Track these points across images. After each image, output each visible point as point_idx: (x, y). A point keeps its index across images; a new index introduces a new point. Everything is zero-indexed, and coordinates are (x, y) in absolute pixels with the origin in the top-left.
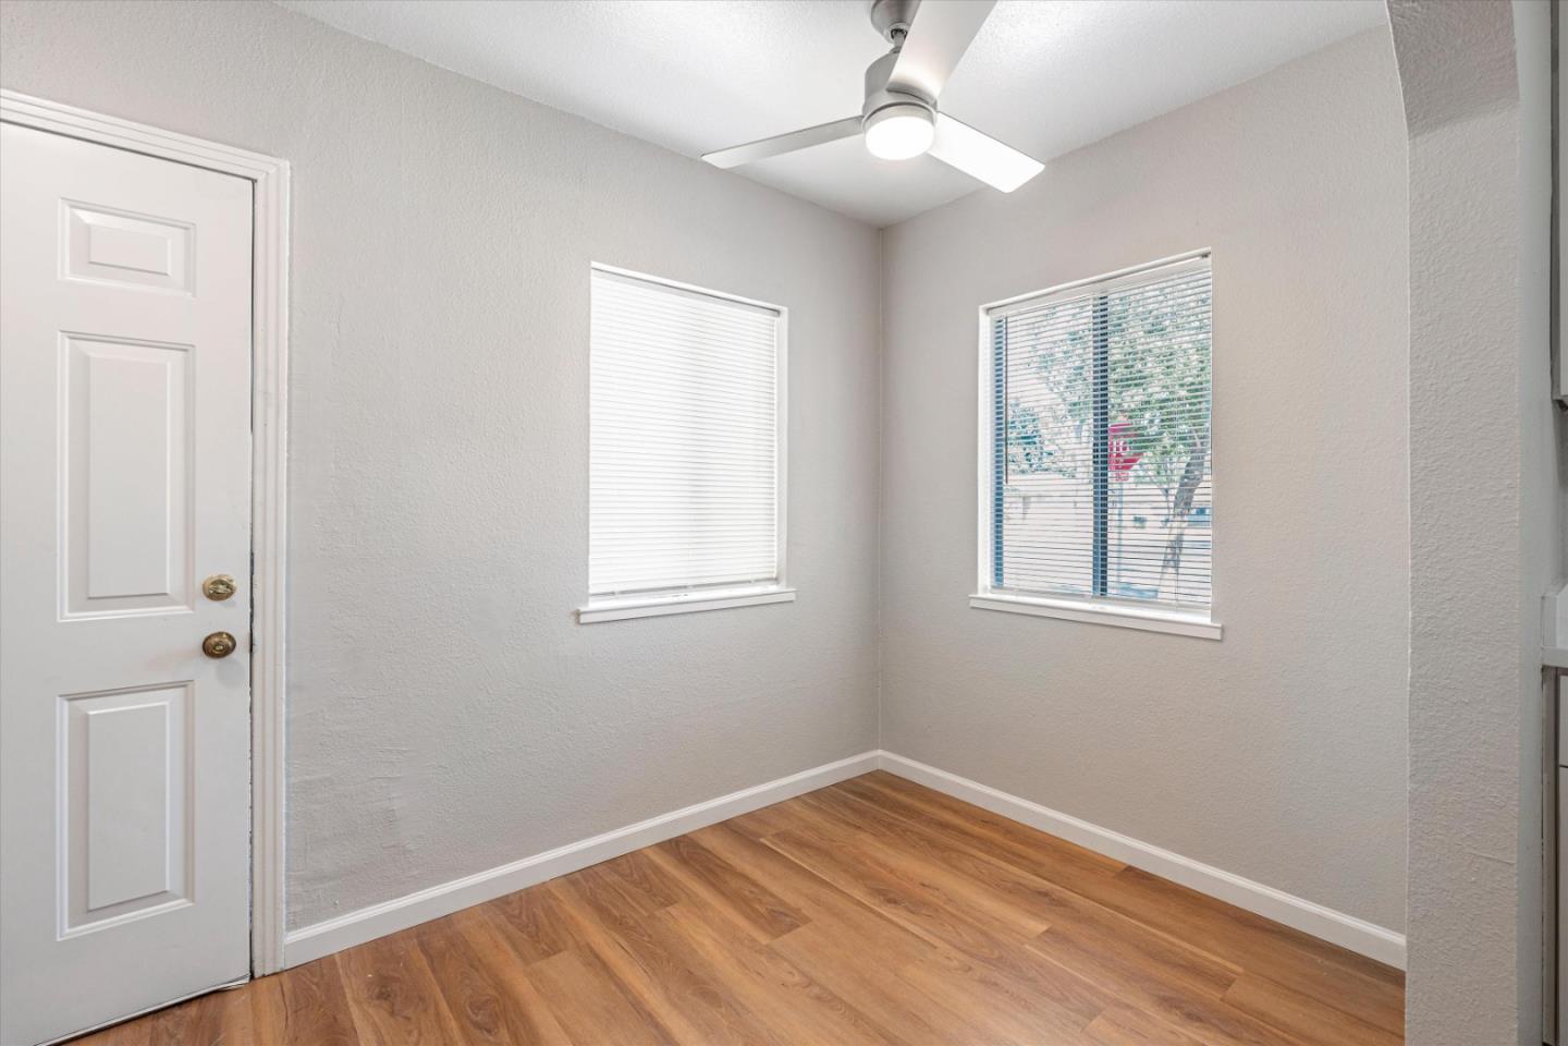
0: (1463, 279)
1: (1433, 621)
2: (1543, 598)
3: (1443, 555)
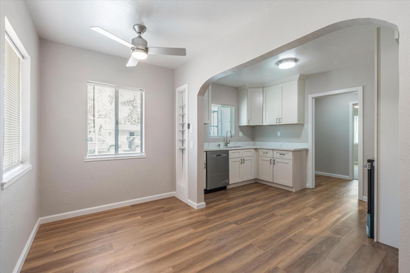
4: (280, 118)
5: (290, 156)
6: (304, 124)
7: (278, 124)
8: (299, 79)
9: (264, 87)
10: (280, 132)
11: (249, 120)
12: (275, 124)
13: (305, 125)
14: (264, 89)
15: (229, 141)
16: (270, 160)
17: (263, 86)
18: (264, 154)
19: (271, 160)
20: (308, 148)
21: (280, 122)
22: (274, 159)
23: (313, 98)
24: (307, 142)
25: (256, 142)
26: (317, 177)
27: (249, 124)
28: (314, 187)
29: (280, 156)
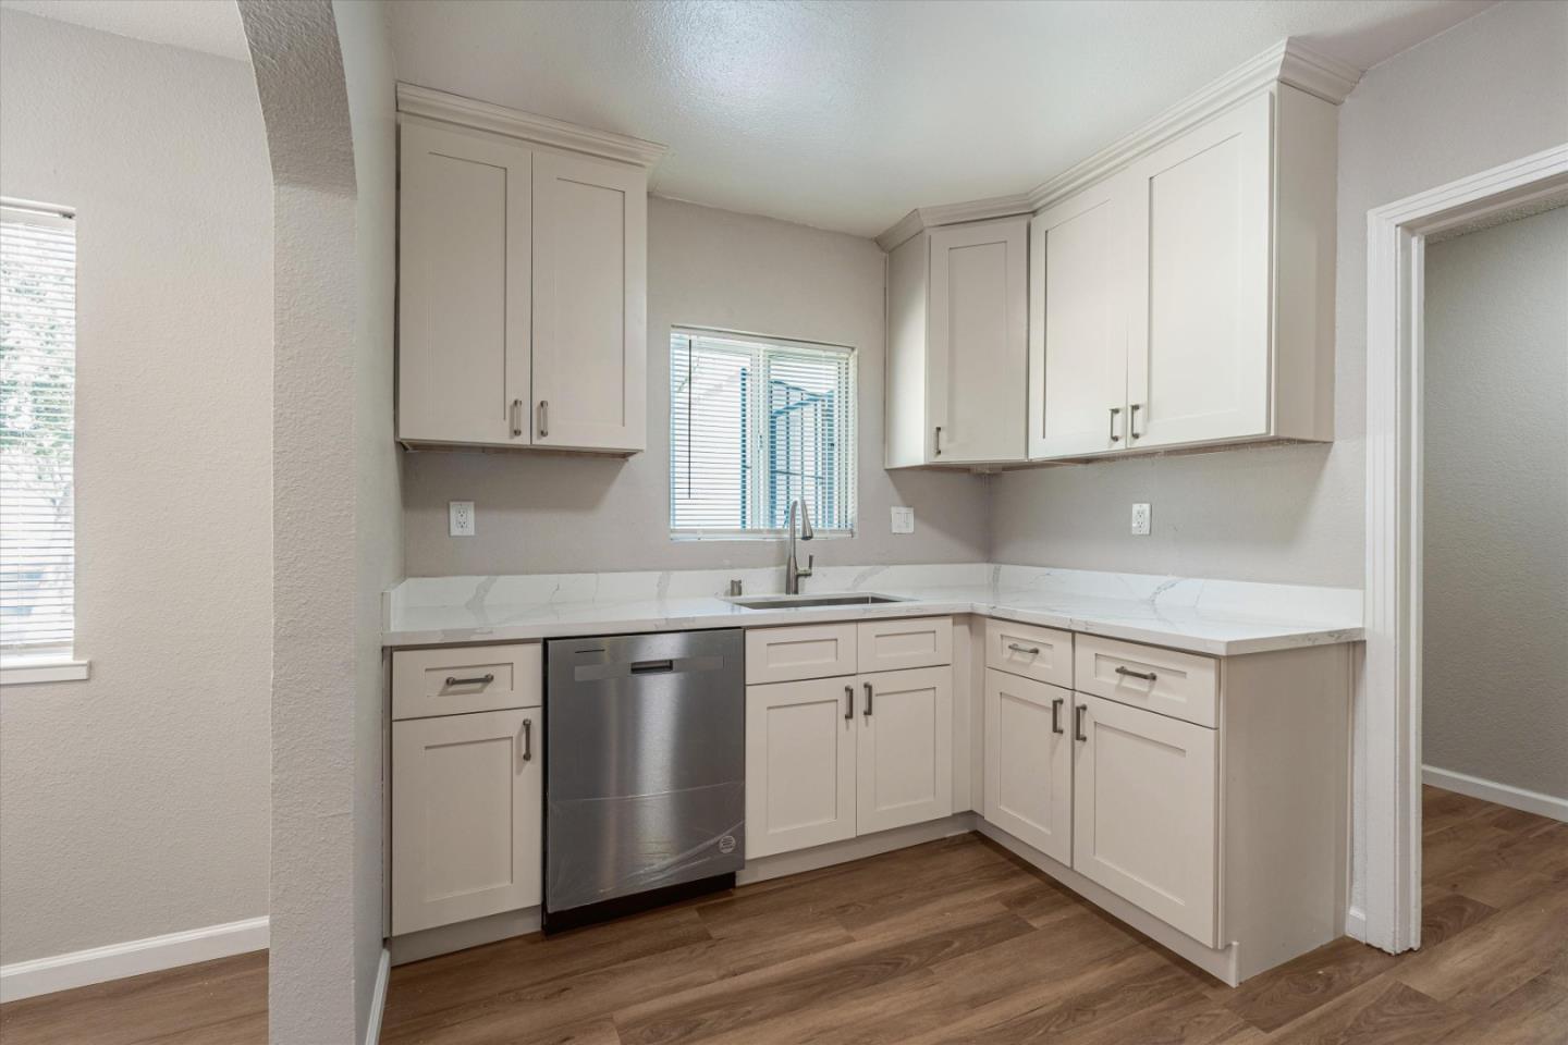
0: (317, 326)
1: (291, 624)
2: (383, 594)
3: (299, 566)
4: (1135, 408)
5: (1197, 691)
6: (1328, 444)
7: (1120, 446)
8: (1282, 81)
9: (1034, 213)
10: (1146, 507)
11: (939, 429)
12: (1101, 446)
13: (1340, 448)
14: (1034, 221)
15: (811, 558)
16: (1051, 706)
17: (1031, 204)
18: (1017, 657)
19: (1057, 703)
20: (1361, 630)
21: (1136, 436)
22: (1081, 700)
23: (1409, 228)
24: (1354, 578)
25: (1004, 567)
26: (1439, 808)
27: (939, 452)
28: (1415, 943)
29: (1119, 688)
